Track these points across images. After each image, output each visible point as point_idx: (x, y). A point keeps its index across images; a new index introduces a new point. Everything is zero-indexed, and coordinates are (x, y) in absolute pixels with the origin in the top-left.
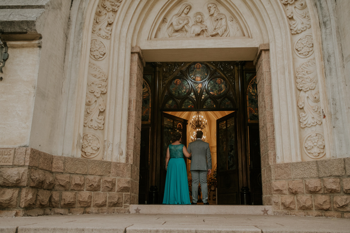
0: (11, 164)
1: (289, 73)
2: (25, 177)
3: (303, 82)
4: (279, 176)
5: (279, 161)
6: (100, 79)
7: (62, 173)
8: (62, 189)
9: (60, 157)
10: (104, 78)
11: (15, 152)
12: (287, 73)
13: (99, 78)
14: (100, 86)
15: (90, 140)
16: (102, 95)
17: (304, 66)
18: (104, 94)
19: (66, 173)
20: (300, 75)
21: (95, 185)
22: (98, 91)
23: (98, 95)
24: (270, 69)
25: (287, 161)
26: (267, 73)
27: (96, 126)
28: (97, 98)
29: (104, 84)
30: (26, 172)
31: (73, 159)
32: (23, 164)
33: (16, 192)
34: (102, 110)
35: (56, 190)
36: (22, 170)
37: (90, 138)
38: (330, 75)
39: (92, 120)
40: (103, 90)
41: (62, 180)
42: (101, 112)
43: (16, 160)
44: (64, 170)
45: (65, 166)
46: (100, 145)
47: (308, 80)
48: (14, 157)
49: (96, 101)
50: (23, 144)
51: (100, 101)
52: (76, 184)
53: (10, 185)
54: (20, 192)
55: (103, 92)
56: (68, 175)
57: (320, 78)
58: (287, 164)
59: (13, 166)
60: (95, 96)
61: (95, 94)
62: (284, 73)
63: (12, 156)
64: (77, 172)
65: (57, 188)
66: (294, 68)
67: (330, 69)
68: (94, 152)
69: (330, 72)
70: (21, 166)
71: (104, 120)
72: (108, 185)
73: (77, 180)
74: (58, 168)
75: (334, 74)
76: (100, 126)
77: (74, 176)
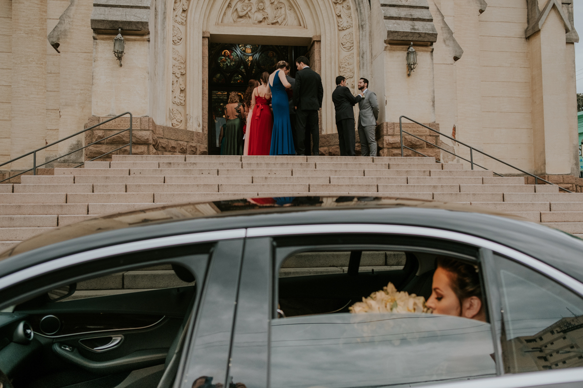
0: (139, 129)
1: (335, 63)
2: (151, 138)
3: (345, 71)
4: (323, 144)
5: (324, 133)
6: (179, 62)
7: (162, 138)
8: (163, 150)
9: (160, 126)
10: (183, 61)
11: (141, 120)
12: (333, 64)
13: (178, 60)
14: (180, 68)
15: (175, 114)
16: (182, 76)
17: (346, 58)
18: (183, 75)
19: (165, 138)
20: (343, 66)
21: (185, 148)
22: (178, 72)
23: (179, 76)
24: (320, 58)
25: (329, 133)
26: (318, 61)
27: (179, 102)
28: (178, 78)
29: (182, 66)
30: (151, 134)
31: (168, 128)
32: (148, 128)
33: (146, 147)
34: (183, 89)
35: (160, 151)
36: (148, 133)
37: (175, 112)
38: (363, 68)
39: (175, 97)
40: (182, 71)
41: (163, 143)
42: (181, 90)
43: (143, 126)
44: (163, 136)
45: (164, 133)
46: (183, 118)
47: (349, 70)
48: (141, 124)
49: (177, 81)
50: (145, 115)
51: (181, 80)
52: (172, 147)
53: (141, 142)
54: (148, 147)
55: (182, 73)
56: (166, 140)
57: (356, 70)
58: (329, 135)
59: (141, 130)
60: (176, 76)
61: (177, 75)
62: (331, 63)
63: (139, 123)
64: (171, 138)
65: (160, 149)
66: (339, 60)
67: (363, 64)
68: (178, 124)
69: (363, 66)
70: (146, 130)
71: (185, 97)
72: (192, 149)
73: (173, 143)
74: (160, 134)
75: (365, 68)
76: (182, 102)
77: (170, 141)
